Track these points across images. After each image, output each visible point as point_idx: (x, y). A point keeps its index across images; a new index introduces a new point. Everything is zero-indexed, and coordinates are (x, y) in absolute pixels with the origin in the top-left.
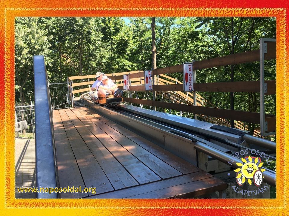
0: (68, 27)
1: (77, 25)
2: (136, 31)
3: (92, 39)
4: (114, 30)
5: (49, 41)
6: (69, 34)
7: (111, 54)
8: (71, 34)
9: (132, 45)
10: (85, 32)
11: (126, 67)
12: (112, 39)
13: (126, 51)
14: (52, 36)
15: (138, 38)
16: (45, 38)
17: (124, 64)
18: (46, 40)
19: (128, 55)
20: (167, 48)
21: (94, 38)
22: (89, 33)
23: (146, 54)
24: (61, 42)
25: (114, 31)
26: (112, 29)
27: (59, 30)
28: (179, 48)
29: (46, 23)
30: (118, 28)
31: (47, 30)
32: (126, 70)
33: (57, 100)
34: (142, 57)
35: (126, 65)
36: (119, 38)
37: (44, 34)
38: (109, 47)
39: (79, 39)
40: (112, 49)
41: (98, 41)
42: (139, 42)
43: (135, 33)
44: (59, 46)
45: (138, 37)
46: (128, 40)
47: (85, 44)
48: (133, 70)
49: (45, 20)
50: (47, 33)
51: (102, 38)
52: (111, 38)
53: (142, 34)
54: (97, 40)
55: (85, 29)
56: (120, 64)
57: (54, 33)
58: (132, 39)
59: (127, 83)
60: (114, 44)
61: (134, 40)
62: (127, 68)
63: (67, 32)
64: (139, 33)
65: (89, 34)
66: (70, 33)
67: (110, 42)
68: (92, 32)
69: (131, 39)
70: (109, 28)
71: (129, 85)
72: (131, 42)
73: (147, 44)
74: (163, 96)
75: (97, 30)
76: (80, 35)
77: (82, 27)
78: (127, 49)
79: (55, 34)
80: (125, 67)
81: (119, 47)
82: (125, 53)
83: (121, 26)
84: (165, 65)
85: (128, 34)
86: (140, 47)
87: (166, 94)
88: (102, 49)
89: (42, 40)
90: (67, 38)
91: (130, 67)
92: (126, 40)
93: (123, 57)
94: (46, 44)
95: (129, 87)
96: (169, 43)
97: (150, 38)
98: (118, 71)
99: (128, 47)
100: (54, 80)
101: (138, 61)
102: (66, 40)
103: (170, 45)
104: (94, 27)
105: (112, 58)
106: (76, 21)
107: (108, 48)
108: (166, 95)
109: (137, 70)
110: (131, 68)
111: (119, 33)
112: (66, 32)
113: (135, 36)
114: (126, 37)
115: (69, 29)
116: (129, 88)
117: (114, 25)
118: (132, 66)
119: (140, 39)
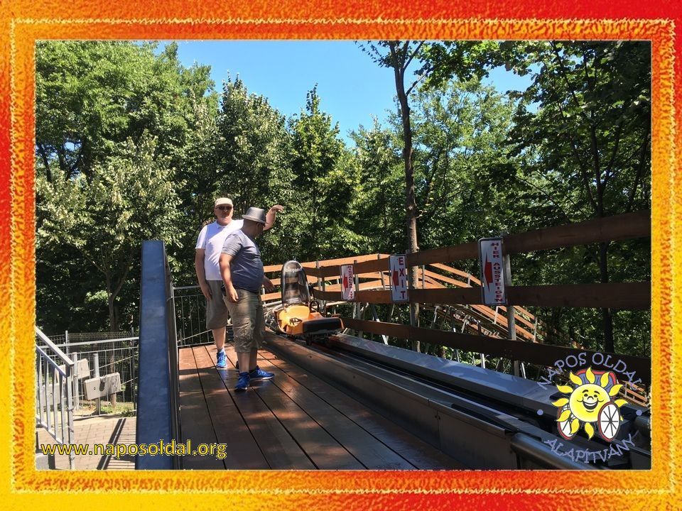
0: (220, 160)
1: (239, 157)
2: (370, 165)
3: (271, 184)
4: (319, 163)
5: (177, 191)
6: (221, 174)
7: (314, 218)
8: (225, 176)
9: (361, 196)
10: (257, 170)
11: (348, 246)
12: (316, 184)
13: (347, 209)
14: (185, 182)
15: (374, 179)
16: (169, 186)
17: (342, 238)
18: (172, 191)
19: (352, 218)
20: (442, 202)
21: (277, 182)
22: (265, 172)
23: (394, 214)
24: (204, 192)
25: (320, 165)
26: (316, 162)
27: (201, 168)
28: (472, 199)
29: (174, 154)
30: (329, 159)
31: (174, 168)
32: (349, 254)
33: (189, 323)
34: (385, 222)
35: (349, 242)
36: (332, 181)
37: (167, 178)
38: (310, 201)
39: (243, 186)
40: (316, 206)
41: (285, 188)
42: (378, 189)
43: (367, 168)
44: (198, 201)
45: (374, 176)
46: (352, 184)
47: (257, 195)
48: (364, 253)
49: (171, 146)
50: (175, 176)
51: (294, 182)
52: (315, 182)
53: (384, 170)
54: (283, 187)
55: (257, 163)
56: (334, 239)
57: (190, 174)
58: (361, 183)
59: (349, 284)
60: (321, 195)
61: (365, 184)
62: (351, 247)
63: (217, 171)
64: (377, 167)
65: (264, 175)
66: (224, 173)
67: (311, 190)
68: (271, 170)
69: (358, 181)
70: (309, 159)
71: (353, 289)
72: (358, 188)
73: (396, 193)
74: (436, 313)
75: (282, 165)
76: (246, 176)
77: (251, 159)
78: (350, 206)
79: (191, 176)
80: (345, 246)
81: (332, 201)
82: (345, 215)
83: (337, 154)
84: (440, 239)
85: (352, 172)
86: (381, 199)
87: (444, 308)
88: (293, 206)
89: (163, 191)
90: (217, 183)
91: (357, 246)
92: (348, 185)
93: (341, 223)
94: (170, 198)
95: (353, 293)
96: (448, 190)
97: (402, 179)
98: (329, 255)
99: (352, 201)
100: (184, 278)
101: (375, 232)
102: (215, 188)
103: (450, 195)
104: (275, 159)
105: (315, 226)
106: (238, 147)
107: (307, 203)
108: (445, 311)
109: (373, 253)
110: (359, 248)
111: (332, 170)
112: (215, 172)
113: (369, 176)
114: (348, 178)
115: (221, 165)
116: (353, 295)
117: (320, 154)
118: (362, 242)
119: (379, 182)
